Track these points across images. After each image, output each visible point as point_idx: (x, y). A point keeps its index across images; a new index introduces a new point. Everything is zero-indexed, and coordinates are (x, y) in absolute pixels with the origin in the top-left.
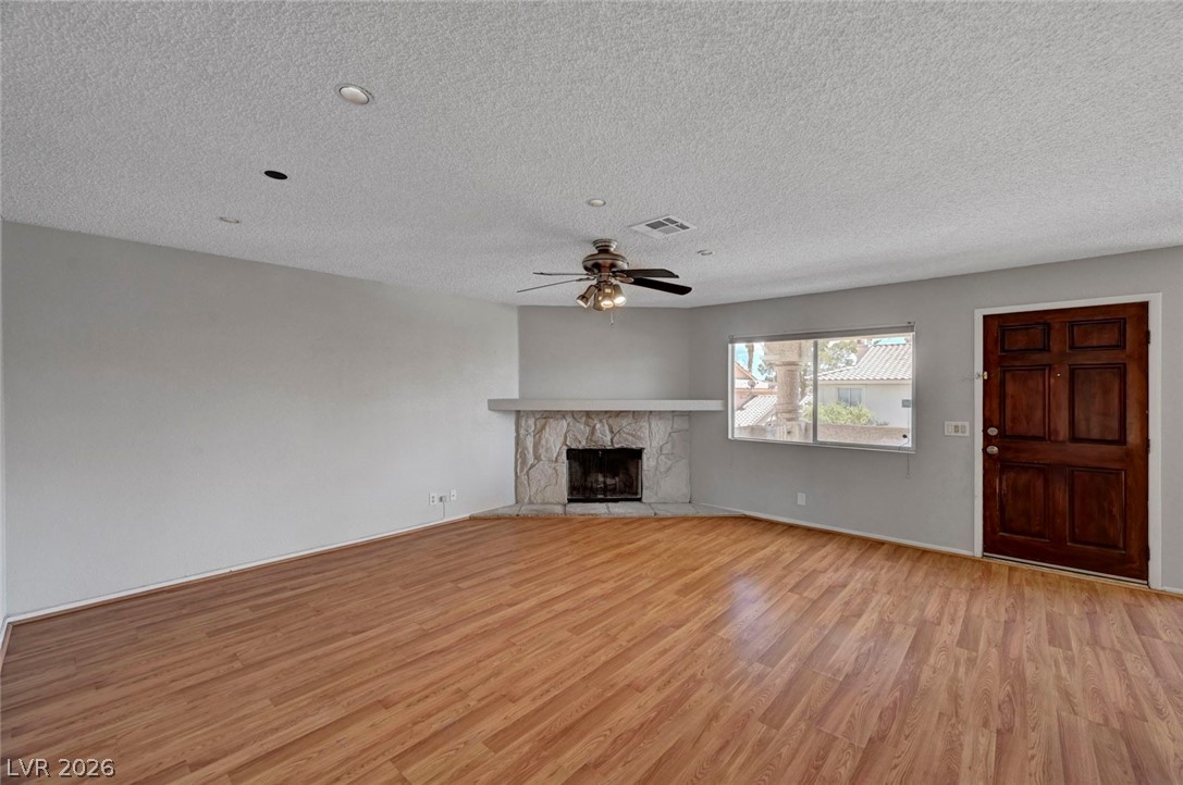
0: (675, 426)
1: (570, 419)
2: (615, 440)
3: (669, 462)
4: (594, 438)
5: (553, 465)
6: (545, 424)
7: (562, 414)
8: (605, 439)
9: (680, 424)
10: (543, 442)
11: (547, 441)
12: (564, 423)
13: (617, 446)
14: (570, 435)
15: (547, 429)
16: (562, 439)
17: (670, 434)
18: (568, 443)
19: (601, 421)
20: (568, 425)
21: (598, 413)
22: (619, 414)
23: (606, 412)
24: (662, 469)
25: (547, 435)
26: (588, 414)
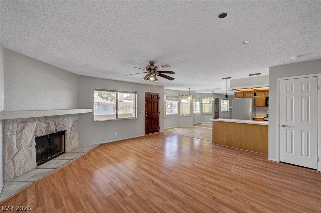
0: (75, 119)
1: (37, 121)
2: (57, 129)
3: (74, 134)
4: (50, 129)
5: (29, 149)
6: (25, 126)
7: (34, 119)
8: (53, 129)
9: (76, 118)
10: (24, 137)
11: (26, 136)
12: (35, 124)
13: (58, 131)
14: (38, 130)
15: (26, 128)
16: (33, 133)
17: (73, 123)
18: (37, 134)
19: (51, 120)
20: (37, 124)
21: (50, 117)
22: (58, 116)
23: (53, 116)
24: (72, 137)
25: (26, 132)
26: (46, 118)
